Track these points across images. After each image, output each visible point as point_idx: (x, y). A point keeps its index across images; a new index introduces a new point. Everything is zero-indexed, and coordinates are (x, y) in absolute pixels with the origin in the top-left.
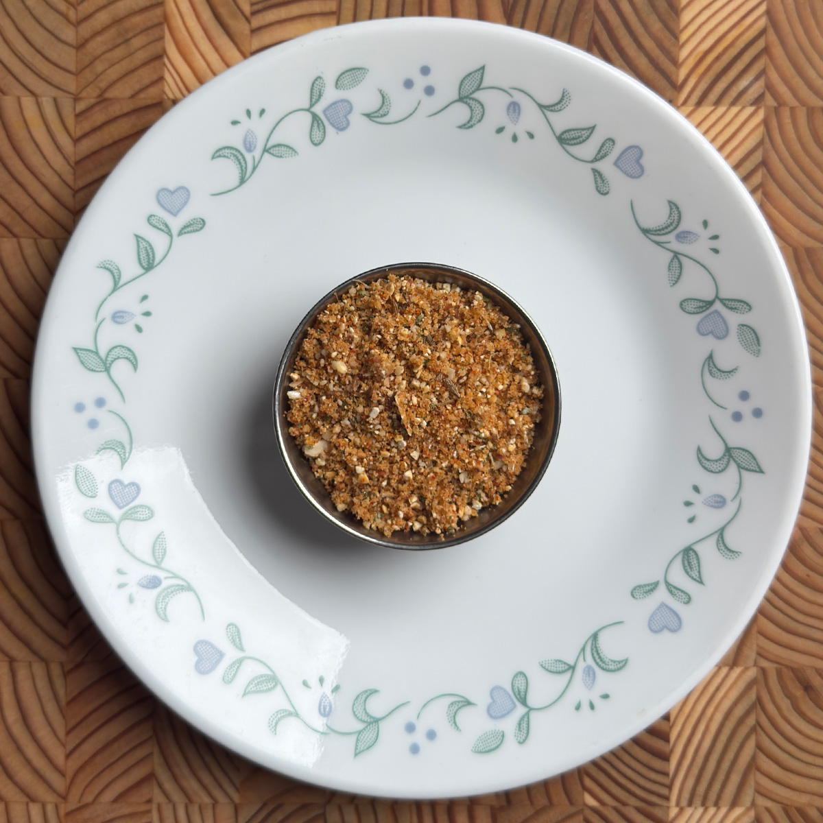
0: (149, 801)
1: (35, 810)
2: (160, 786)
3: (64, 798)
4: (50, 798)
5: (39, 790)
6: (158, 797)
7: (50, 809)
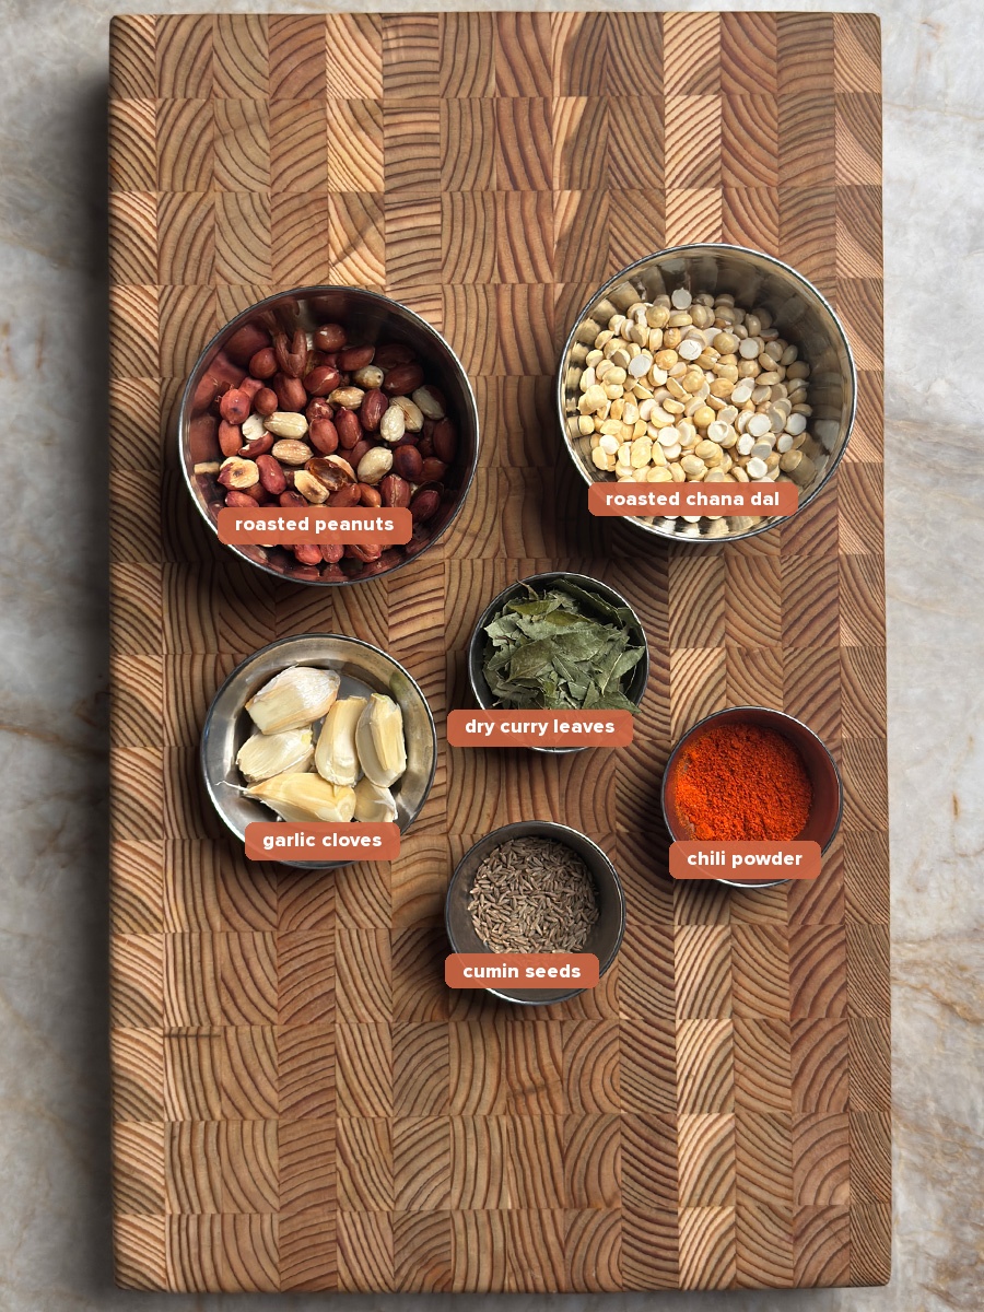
0: (334, 928)
1: (258, 936)
2: (340, 917)
3: (277, 928)
4: (268, 928)
5: (261, 923)
6: (340, 926)
7: (268, 935)
